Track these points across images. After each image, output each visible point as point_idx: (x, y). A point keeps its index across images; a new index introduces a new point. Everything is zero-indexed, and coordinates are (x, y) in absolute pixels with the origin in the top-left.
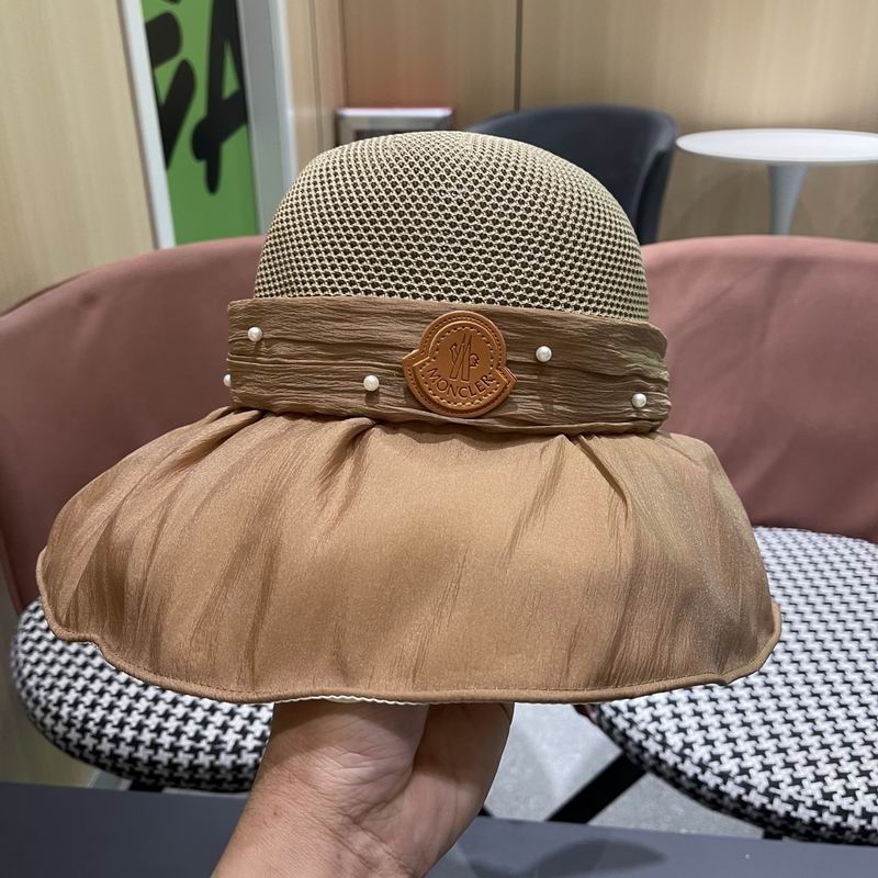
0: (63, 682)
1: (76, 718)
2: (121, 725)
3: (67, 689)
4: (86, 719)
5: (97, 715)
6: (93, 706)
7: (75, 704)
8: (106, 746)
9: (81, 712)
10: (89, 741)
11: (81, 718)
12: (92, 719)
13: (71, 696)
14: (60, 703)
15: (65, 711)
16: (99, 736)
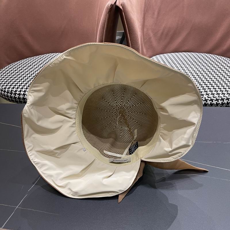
0: (6, 84)
1: (9, 91)
2: (20, 91)
3: (7, 86)
4: (12, 91)
5: (15, 90)
6: (13, 88)
7: (9, 88)
8: (17, 96)
9: (10, 89)
10: (13, 95)
11: (10, 91)
12: (13, 91)
13: (8, 87)
14: (5, 88)
15: (6, 90)
16: (15, 94)
